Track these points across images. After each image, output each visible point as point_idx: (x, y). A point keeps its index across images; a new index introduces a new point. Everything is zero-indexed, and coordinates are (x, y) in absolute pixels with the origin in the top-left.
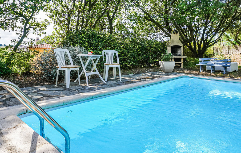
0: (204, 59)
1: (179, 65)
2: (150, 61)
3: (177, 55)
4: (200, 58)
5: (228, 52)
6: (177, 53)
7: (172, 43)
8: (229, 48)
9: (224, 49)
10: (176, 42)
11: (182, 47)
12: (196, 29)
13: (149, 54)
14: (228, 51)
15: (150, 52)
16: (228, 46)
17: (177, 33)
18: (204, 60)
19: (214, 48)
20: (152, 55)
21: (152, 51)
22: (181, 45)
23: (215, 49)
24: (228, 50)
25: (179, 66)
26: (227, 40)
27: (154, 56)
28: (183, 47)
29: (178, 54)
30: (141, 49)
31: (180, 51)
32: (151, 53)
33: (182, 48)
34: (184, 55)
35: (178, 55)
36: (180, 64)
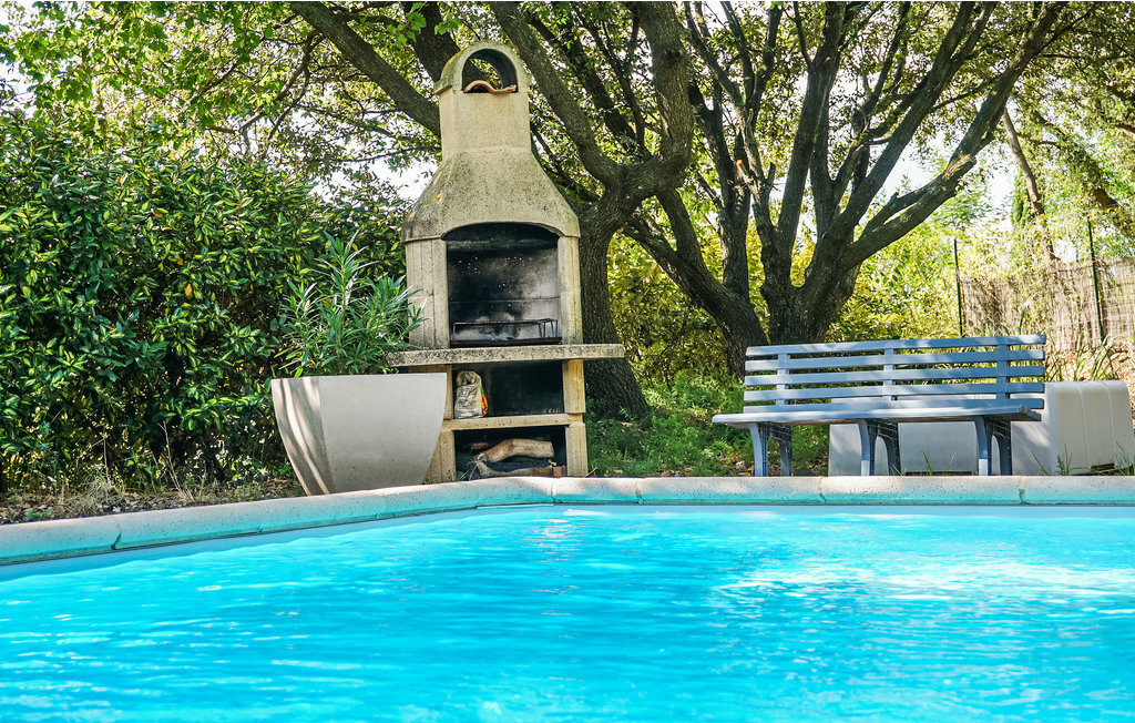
0: (793, 356)
1: (544, 449)
2: (192, 402)
3: (523, 335)
4: (750, 352)
5: (1094, 319)
6: (517, 313)
7: (448, 197)
8: (1104, 279)
9: (1060, 297)
10: (501, 184)
11: (562, 242)
12: (744, 57)
13: (177, 327)
14: (1094, 309)
15: (192, 300)
16: (1095, 266)
17: (508, 76)
18: (797, 363)
19: (965, 290)
20: (210, 339)
21: (212, 279)
22: (558, 215)
23: (971, 300)
24: (1092, 300)
25: (542, 461)
26: (1087, 199)
27: (242, 341)
28: (574, 244)
29: (526, 318)
30: (65, 256)
31: (543, 289)
32: (193, 312)
33: (568, 254)
34: (591, 334)
35: (535, 334)
36: (556, 435)
